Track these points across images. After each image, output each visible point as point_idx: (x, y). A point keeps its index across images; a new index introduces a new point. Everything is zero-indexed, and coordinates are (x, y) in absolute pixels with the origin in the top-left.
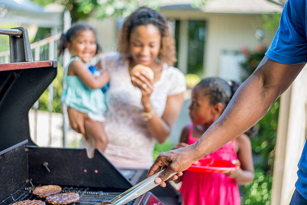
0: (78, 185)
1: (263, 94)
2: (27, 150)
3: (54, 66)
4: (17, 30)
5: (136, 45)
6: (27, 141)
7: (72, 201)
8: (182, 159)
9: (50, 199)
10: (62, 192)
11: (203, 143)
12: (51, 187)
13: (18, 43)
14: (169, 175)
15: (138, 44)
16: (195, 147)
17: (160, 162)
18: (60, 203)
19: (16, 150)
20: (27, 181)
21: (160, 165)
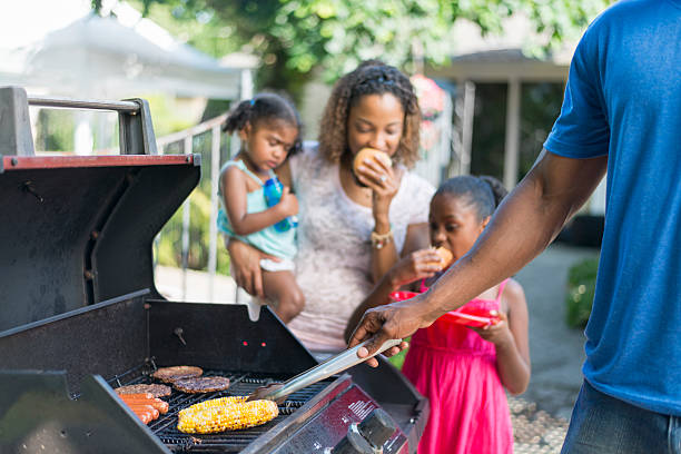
0: (232, 369)
1: (541, 210)
2: (147, 306)
3: (195, 164)
4: (132, 104)
5: (361, 131)
6: (148, 290)
7: (217, 388)
8: (402, 315)
9: (180, 384)
10: (203, 375)
11: (439, 290)
12: (185, 368)
13: (133, 124)
14: (379, 345)
15: (366, 127)
16: (424, 298)
17: (368, 323)
18: (195, 389)
19: (128, 303)
20: (147, 360)
21: (368, 329)
